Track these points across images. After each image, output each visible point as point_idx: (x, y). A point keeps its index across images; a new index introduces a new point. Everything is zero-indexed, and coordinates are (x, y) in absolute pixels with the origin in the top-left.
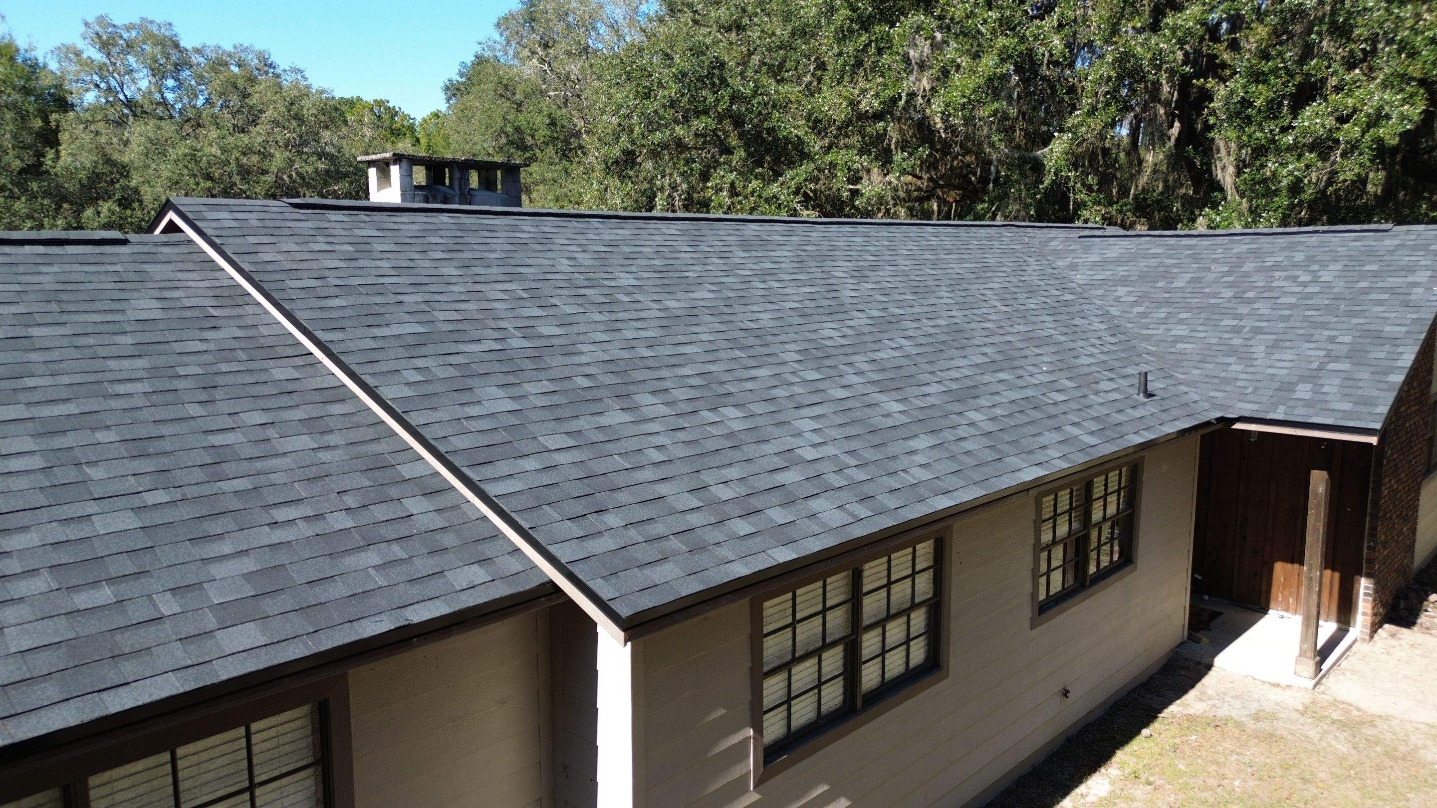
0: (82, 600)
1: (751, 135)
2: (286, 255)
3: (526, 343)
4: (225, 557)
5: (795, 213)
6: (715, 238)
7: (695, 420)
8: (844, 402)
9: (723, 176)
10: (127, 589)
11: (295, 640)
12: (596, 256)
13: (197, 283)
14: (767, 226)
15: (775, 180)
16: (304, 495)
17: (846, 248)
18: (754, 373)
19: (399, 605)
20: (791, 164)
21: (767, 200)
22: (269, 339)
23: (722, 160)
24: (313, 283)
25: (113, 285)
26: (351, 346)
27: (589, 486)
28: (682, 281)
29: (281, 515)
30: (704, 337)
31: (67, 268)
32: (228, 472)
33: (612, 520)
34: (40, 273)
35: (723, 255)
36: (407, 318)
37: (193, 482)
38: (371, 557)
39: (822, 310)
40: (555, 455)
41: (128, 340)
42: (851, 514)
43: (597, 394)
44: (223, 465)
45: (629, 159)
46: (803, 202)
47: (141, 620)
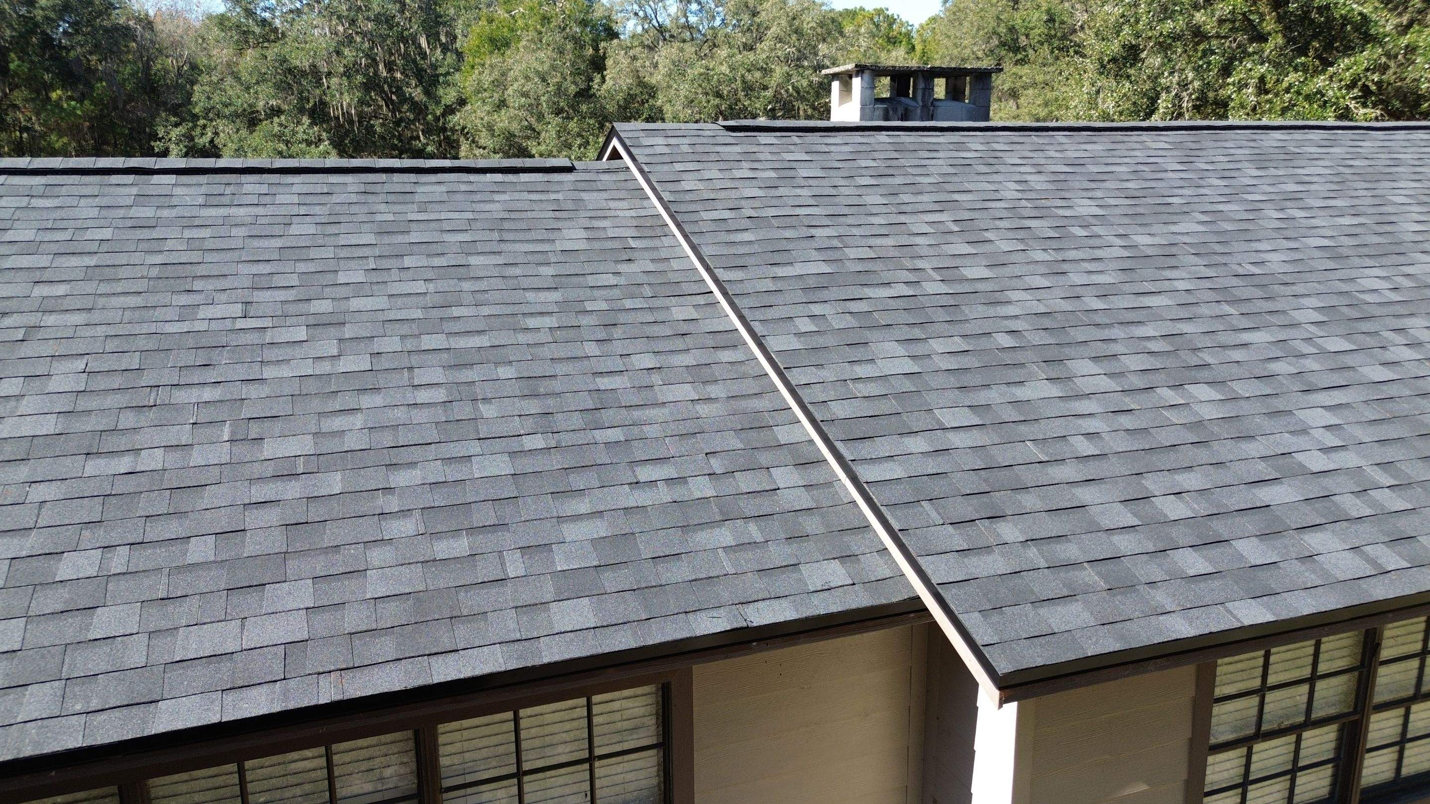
0: (443, 548)
1: (1296, 16)
2: (706, 183)
3: (944, 288)
4: (578, 517)
5: (1345, 114)
6: (1219, 151)
7: (1146, 400)
8: (1384, 387)
9: (1251, 70)
10: (484, 541)
11: (626, 627)
12: (1053, 177)
13: (625, 212)
14: (1298, 135)
15: (1324, 71)
16: (672, 452)
17: (1416, 163)
18: (1246, 337)
19: (742, 600)
20: (1348, 50)
21: (1308, 98)
22: (677, 274)
23: (1251, 50)
24: (727, 214)
25: (551, 214)
26: (748, 287)
27: (986, 481)
28: (1163, 209)
29: (645, 473)
30: (1181, 285)
31: (517, 196)
32: (605, 419)
33: (1009, 531)
34: (493, 201)
35: (1227, 174)
36: (815, 255)
37: (569, 428)
38: (725, 536)
39: (1365, 251)
40: (951, 435)
41: (549, 271)
42: (1373, 562)
43: (1020, 357)
44: (603, 411)
45: (1132, 54)
46: (1360, 97)
47: (486, 580)
